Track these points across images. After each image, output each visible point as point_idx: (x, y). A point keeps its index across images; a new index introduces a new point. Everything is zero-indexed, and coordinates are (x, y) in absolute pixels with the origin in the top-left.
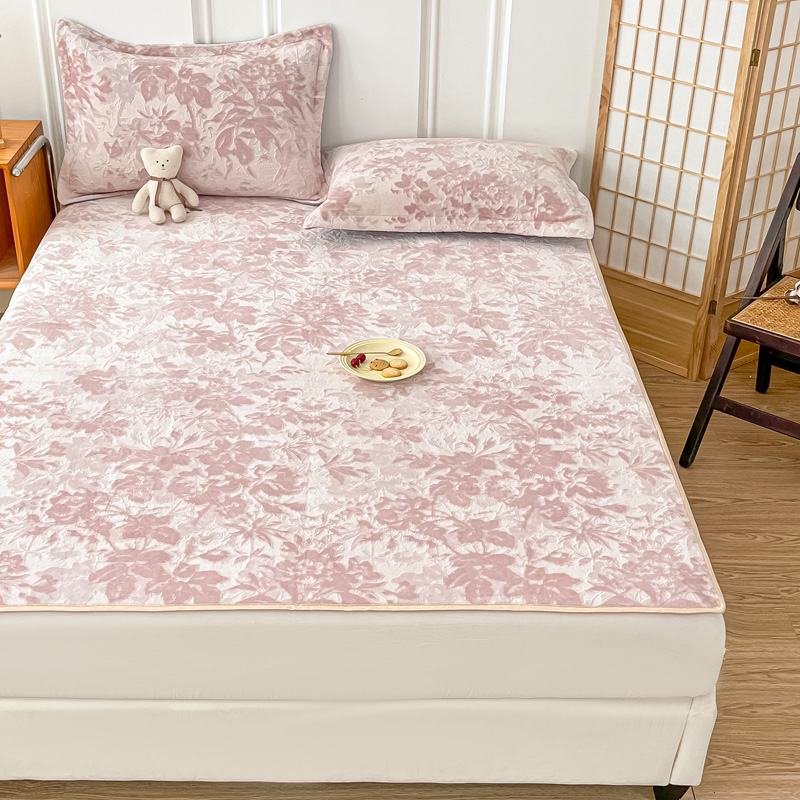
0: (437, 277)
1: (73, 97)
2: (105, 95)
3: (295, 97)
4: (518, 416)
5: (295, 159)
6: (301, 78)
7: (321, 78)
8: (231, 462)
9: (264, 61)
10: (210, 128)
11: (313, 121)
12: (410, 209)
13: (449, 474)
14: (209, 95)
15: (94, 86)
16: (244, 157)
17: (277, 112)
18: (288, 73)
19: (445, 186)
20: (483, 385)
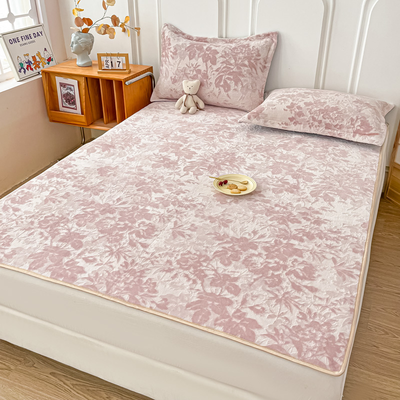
0: (291, 153)
1: (164, 57)
2: (174, 56)
3: (254, 63)
4: (287, 226)
5: (249, 92)
6: (259, 55)
7: (269, 56)
8: (132, 217)
9: (244, 46)
10: (213, 74)
11: (262, 76)
12: (291, 119)
13: (230, 247)
14: (216, 59)
16: (226, 89)
17: (244, 70)
18: (253, 52)
19: (311, 110)
20: (279, 206)
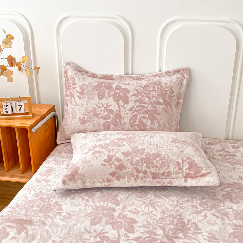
1: (68, 96)
2: (81, 96)
3: (169, 101)
6: (173, 92)
7: (182, 92)
9: (155, 84)
10: (127, 113)
11: (176, 112)
14: (128, 98)
15: (77, 92)
17: (160, 108)
18: (166, 89)
